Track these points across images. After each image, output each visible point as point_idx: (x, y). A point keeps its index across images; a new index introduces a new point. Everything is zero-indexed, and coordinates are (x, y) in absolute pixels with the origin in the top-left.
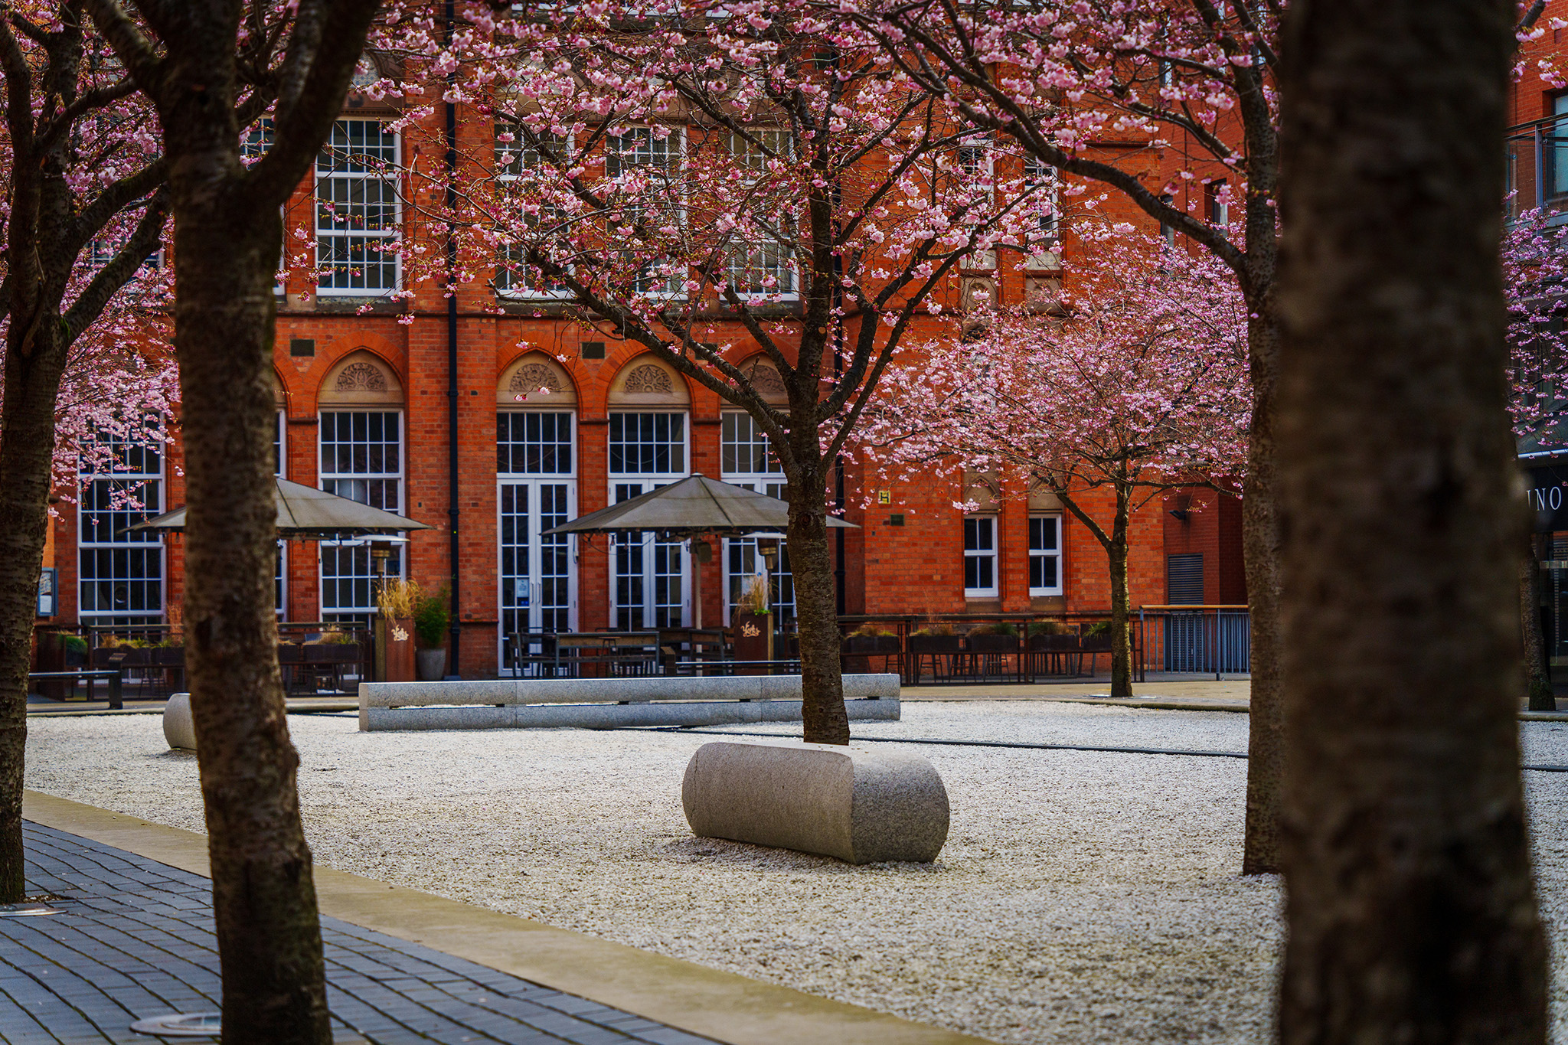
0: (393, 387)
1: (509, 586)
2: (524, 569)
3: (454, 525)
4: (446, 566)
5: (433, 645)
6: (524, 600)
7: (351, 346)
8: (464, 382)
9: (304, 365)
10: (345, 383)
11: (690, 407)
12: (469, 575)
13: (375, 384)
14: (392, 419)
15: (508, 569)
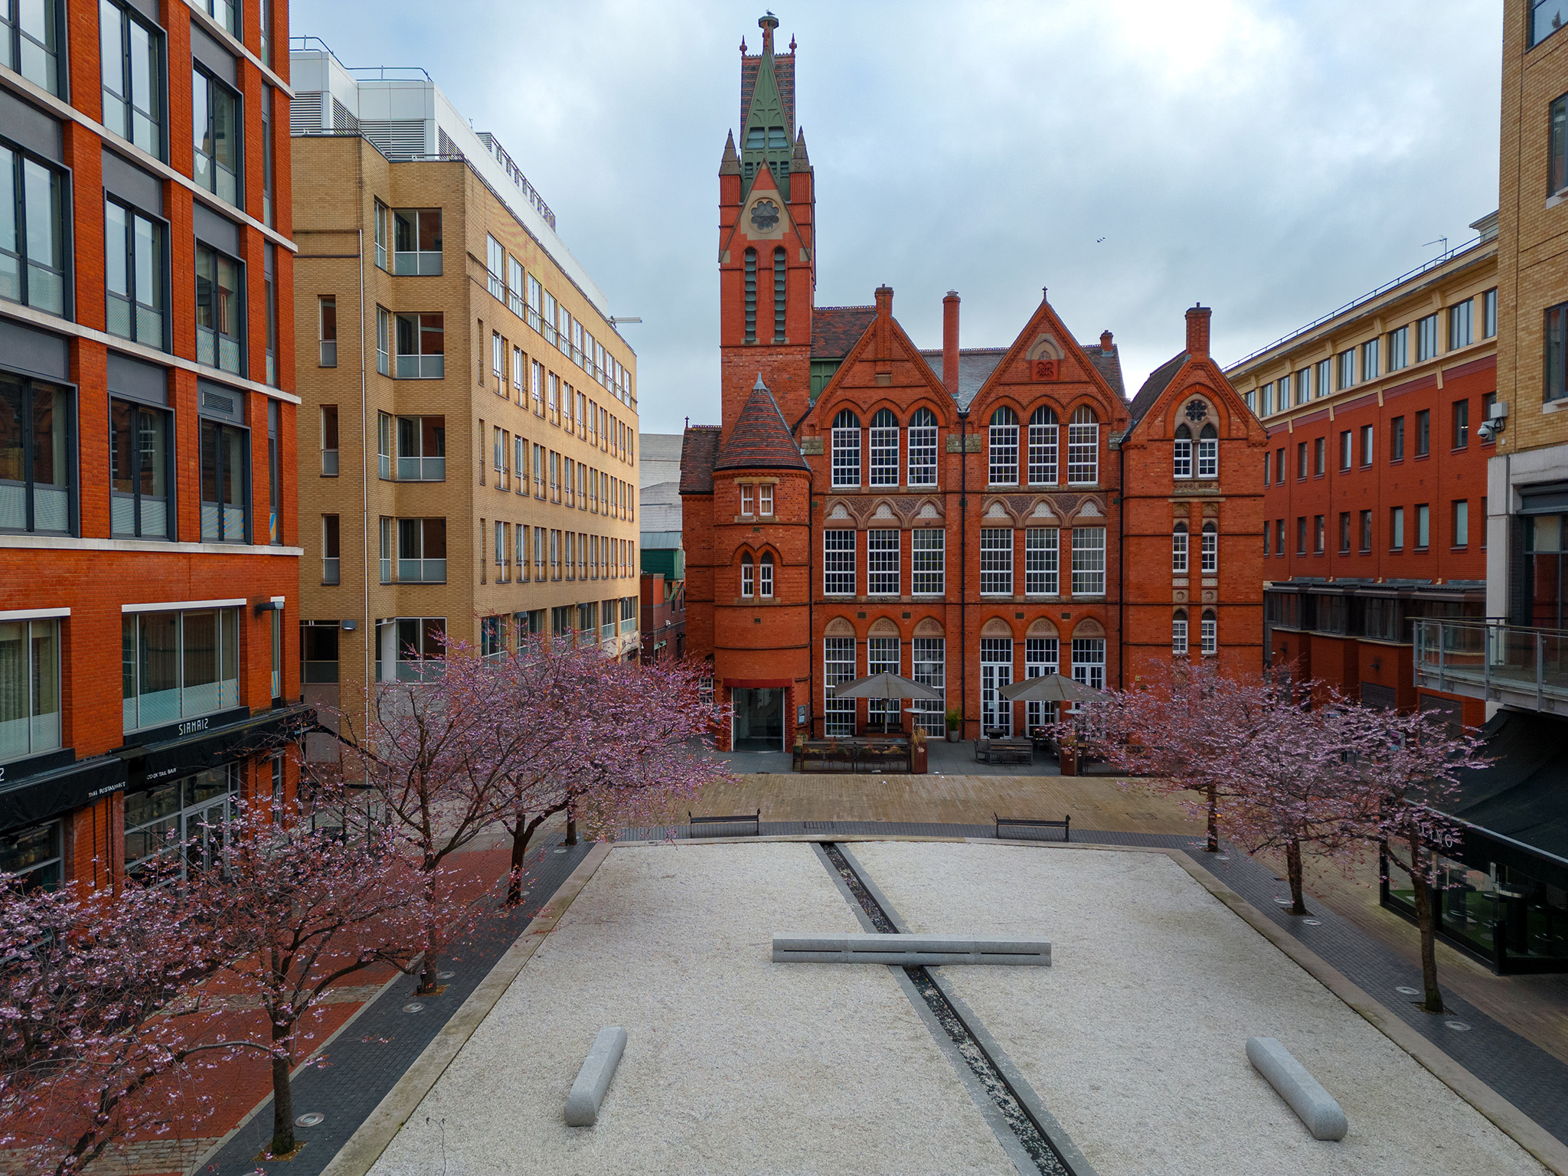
0: (941, 630)
1: (986, 705)
2: (992, 698)
3: (963, 683)
4: (960, 699)
5: (954, 729)
6: (992, 710)
7: (924, 615)
8: (966, 629)
9: (907, 622)
10: (923, 628)
11: (1059, 637)
12: (969, 702)
13: (934, 628)
14: (941, 641)
15: (985, 698)
